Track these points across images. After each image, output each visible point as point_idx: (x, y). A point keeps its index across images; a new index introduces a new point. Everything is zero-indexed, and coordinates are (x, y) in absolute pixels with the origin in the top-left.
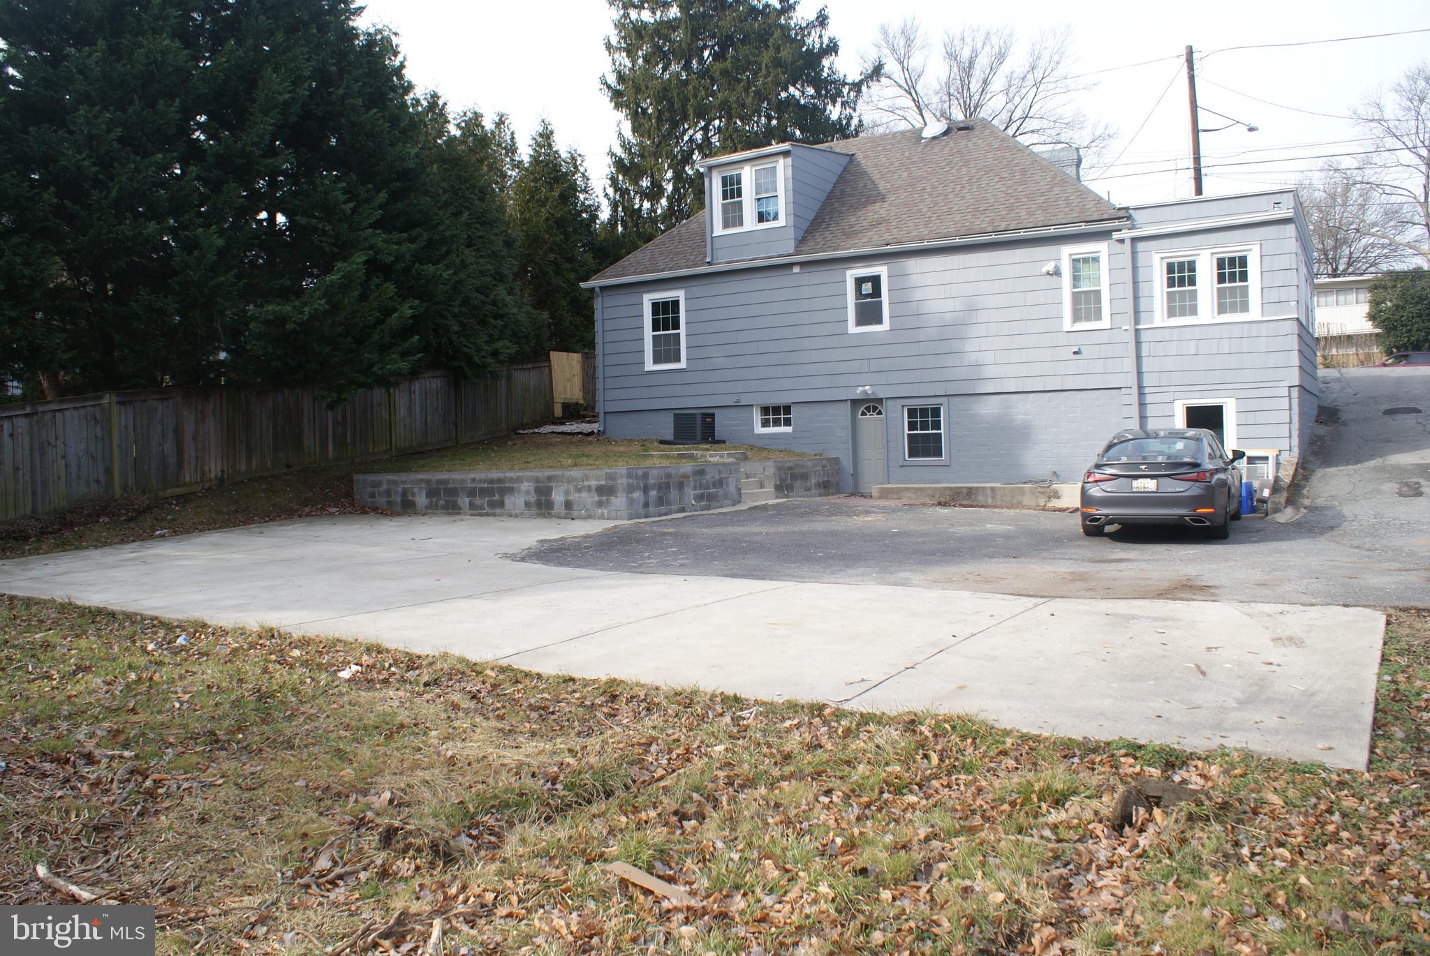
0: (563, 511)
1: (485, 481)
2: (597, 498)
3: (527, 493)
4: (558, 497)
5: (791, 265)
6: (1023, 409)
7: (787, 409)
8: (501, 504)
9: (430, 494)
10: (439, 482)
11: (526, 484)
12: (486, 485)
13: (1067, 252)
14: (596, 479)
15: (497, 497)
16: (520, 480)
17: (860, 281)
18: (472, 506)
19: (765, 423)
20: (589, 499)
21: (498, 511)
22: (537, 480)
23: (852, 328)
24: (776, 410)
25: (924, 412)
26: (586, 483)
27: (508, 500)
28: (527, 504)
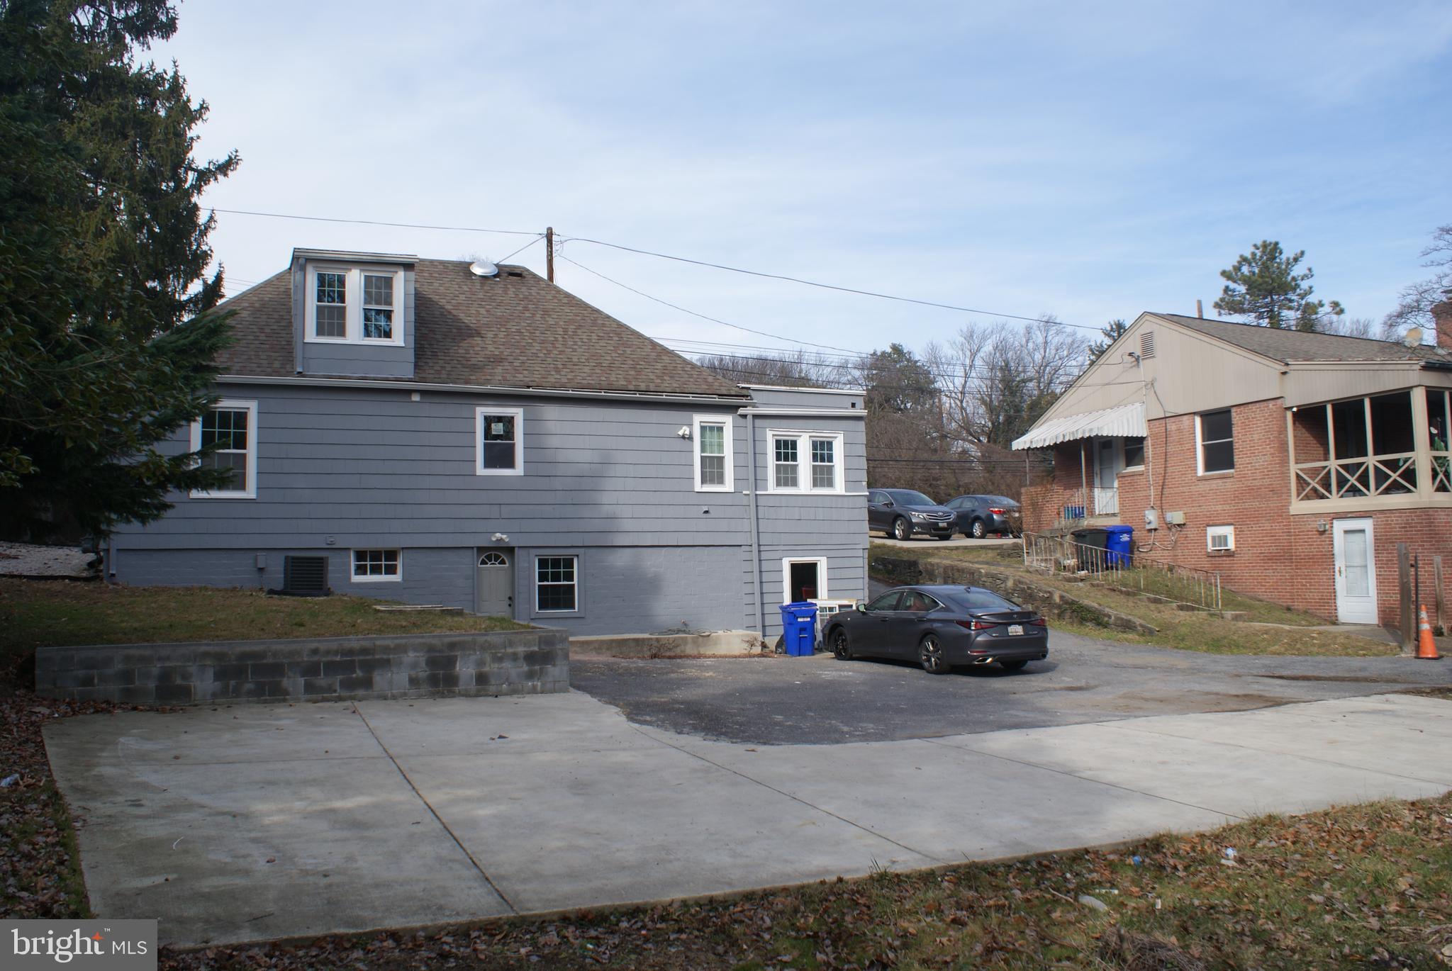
0: (473, 687)
1: (336, 653)
2: (525, 668)
3: (414, 666)
4: (465, 669)
5: (409, 392)
6: (653, 562)
7: (391, 555)
8: (367, 683)
9: (221, 675)
10: (243, 656)
11: (411, 654)
12: (338, 658)
13: (699, 419)
14: (525, 645)
15: (359, 673)
16: (402, 649)
17: (489, 420)
18: (309, 688)
19: (361, 570)
20: (514, 670)
21: (361, 692)
22: (431, 649)
23: (481, 470)
24: (376, 555)
25: (556, 563)
26: (510, 650)
27: (379, 678)
28: (413, 681)
